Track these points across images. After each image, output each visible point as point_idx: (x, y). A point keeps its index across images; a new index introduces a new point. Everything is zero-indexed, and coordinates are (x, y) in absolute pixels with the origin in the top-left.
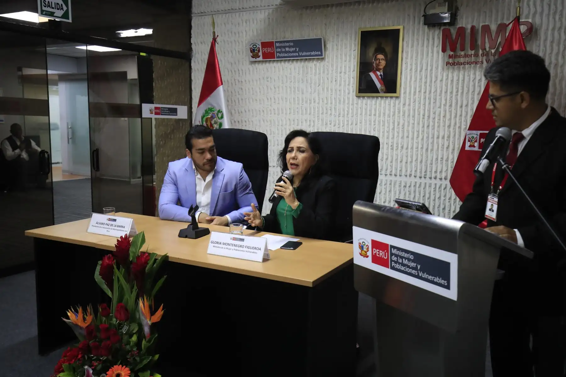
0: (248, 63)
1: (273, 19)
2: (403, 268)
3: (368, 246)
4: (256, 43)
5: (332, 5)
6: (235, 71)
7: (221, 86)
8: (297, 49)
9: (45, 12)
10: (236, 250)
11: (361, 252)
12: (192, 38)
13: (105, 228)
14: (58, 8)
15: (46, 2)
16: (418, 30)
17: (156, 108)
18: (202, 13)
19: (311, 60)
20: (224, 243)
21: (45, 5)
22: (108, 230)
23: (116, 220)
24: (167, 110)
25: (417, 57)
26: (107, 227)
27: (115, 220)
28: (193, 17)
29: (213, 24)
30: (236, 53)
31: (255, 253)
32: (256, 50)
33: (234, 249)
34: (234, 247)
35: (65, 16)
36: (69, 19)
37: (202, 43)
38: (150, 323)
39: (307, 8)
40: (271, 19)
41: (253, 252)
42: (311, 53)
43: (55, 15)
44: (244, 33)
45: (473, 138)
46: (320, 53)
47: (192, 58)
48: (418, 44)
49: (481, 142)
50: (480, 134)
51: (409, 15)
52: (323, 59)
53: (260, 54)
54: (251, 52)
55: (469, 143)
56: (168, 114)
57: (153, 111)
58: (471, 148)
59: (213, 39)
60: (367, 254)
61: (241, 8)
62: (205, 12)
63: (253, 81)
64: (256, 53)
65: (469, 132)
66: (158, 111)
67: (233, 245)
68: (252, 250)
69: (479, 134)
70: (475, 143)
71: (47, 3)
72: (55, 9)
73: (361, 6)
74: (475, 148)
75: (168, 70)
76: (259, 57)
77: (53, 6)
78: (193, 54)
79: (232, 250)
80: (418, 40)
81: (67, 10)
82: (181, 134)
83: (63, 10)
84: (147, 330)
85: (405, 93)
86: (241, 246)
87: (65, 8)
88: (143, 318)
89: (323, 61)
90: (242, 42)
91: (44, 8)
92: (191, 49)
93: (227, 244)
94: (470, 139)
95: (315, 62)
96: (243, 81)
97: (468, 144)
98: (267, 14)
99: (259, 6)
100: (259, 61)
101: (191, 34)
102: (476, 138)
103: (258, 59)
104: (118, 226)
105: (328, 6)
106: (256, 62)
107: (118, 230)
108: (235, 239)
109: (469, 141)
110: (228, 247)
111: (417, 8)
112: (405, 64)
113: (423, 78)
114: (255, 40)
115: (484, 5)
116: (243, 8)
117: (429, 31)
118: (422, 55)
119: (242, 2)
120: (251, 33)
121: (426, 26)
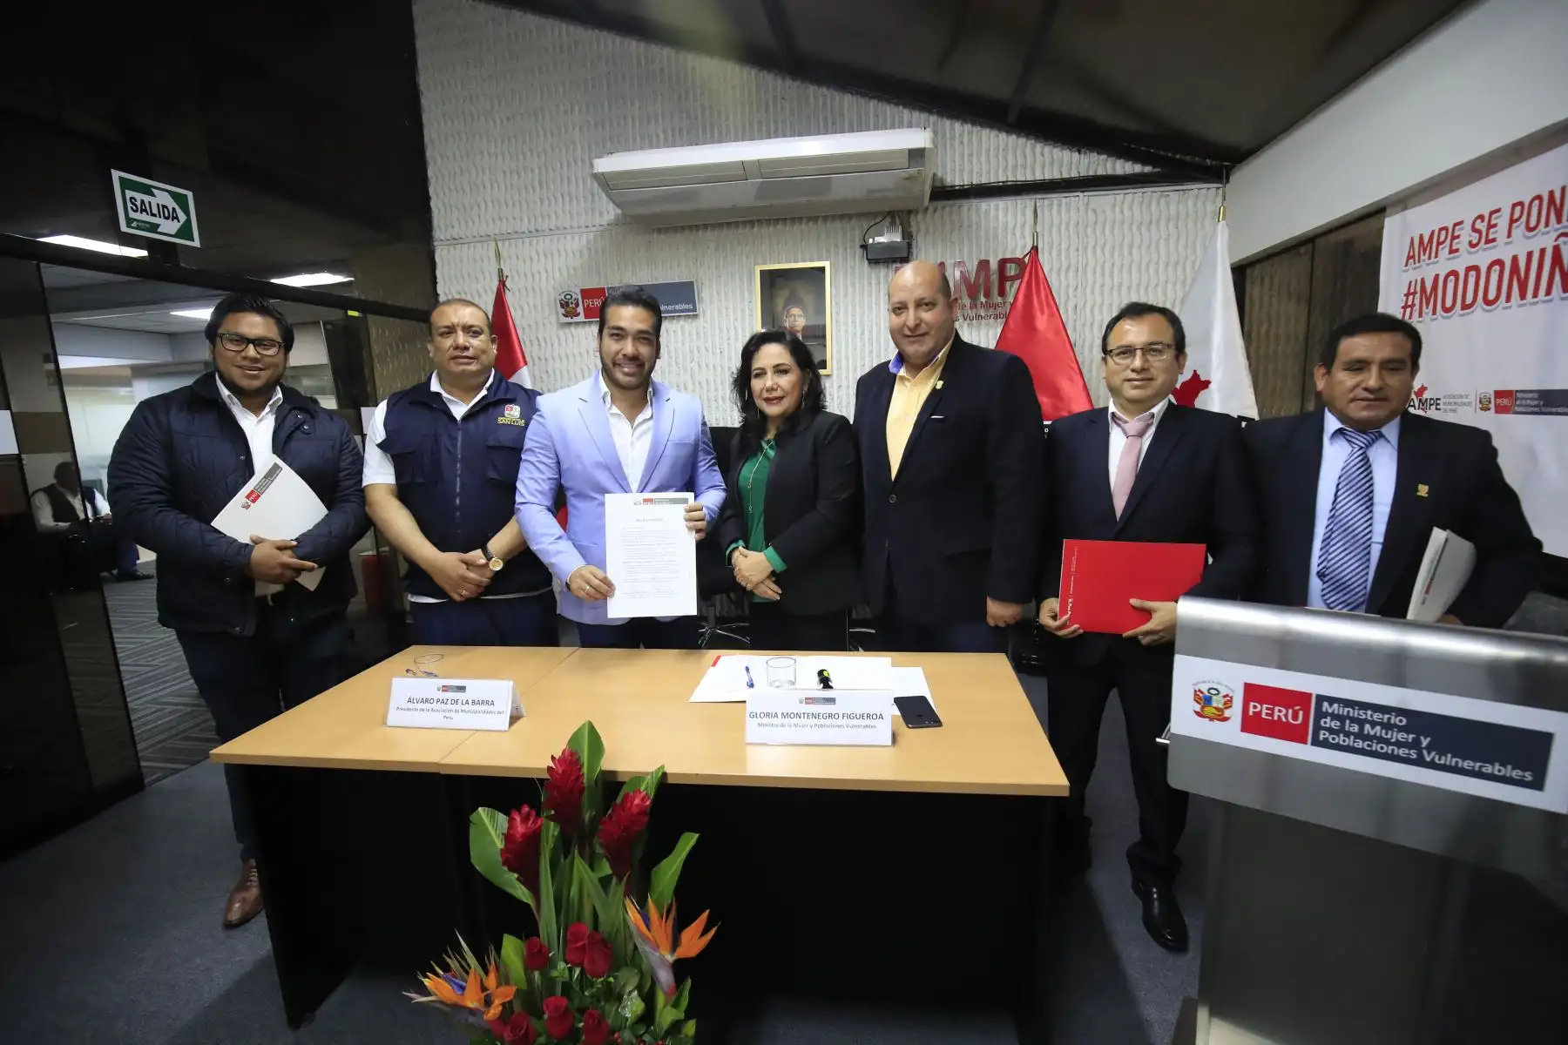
0: (555, 325)
1: (596, 251)
2: (1360, 744)
3: (1231, 698)
4: (571, 292)
5: (705, 227)
6: (531, 341)
7: (525, 367)
9: (135, 223)
10: (822, 726)
11: (1202, 710)
12: (438, 286)
13: (437, 711)
14: (167, 215)
15: (136, 201)
16: (853, 268)
19: (675, 319)
20: (785, 714)
21: (134, 208)
22: (447, 714)
23: (465, 687)
25: (854, 310)
26: (443, 706)
27: (462, 689)
28: (437, 247)
29: (498, 255)
30: (530, 311)
32: (572, 303)
33: (815, 725)
34: (812, 721)
35: (185, 232)
36: (193, 241)
38: (670, 958)
39: (660, 231)
40: (593, 250)
41: (866, 727)
42: (674, 307)
43: (159, 230)
44: (544, 275)
46: (691, 306)
48: (855, 290)
51: (836, 246)
52: (696, 316)
53: (580, 309)
54: (562, 306)
59: (500, 281)
60: (1223, 714)
61: (533, 229)
62: (462, 239)
63: (568, 357)
64: (573, 308)
67: (810, 715)
68: (861, 722)
71: (138, 203)
72: (160, 217)
73: (756, 229)
76: (578, 314)
77: (155, 211)
79: (809, 727)
80: (853, 285)
81: (188, 221)
83: (179, 221)
84: (665, 977)
85: (839, 368)
86: (830, 716)
87: (182, 217)
88: (647, 949)
89: (697, 320)
90: (541, 290)
91: (132, 215)
93: (792, 715)
95: (682, 322)
96: (548, 356)
98: (584, 242)
99: (568, 226)
100: (577, 324)
101: (435, 278)
103: (576, 319)
104: (473, 702)
105: (697, 227)
106: (570, 324)
108: (810, 701)
111: (848, 234)
112: (837, 322)
113: (867, 345)
114: (568, 286)
115: (951, 232)
116: (537, 231)
117: (870, 270)
118: (862, 307)
119: (533, 220)
120: (557, 275)
121: (866, 262)
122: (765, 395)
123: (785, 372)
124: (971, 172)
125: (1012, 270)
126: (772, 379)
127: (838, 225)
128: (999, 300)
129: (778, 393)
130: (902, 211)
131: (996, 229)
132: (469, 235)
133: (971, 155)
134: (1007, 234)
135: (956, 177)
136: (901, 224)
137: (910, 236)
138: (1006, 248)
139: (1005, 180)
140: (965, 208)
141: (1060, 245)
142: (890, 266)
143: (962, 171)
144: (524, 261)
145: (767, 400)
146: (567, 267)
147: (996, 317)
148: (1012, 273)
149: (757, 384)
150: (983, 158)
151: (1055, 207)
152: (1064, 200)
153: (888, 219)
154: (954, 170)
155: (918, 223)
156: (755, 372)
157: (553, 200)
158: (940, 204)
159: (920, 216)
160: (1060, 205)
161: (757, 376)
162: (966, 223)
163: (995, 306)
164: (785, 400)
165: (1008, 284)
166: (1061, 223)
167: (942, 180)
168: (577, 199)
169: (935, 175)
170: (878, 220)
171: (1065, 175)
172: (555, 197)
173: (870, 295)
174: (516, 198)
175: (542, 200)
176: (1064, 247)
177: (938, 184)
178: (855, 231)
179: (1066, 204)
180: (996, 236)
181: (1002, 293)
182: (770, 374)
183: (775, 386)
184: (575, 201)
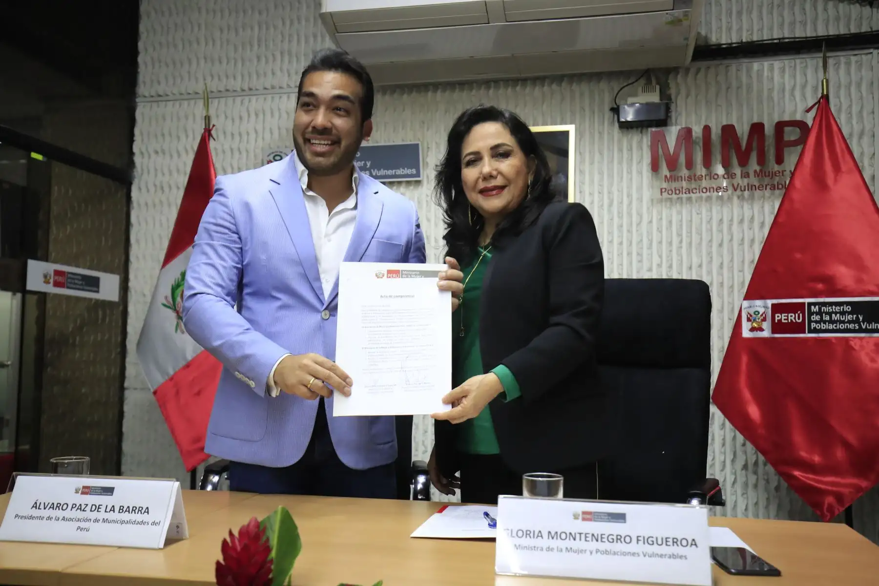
4: (281, 152)
8: (369, 164)
10: (606, 552)
12: (134, 143)
13: (71, 520)
16: (601, 133)
17: (57, 273)
18: (160, 96)
19: (394, 186)
20: (553, 534)
22: (83, 525)
23: (112, 489)
24: (78, 279)
25: (602, 179)
26: (79, 514)
27: (108, 491)
28: (139, 104)
31: (681, 557)
33: (597, 551)
34: (593, 545)
37: (157, 152)
41: (673, 556)
42: (395, 172)
44: (253, 136)
45: (757, 313)
46: (414, 171)
47: (134, 180)
48: (603, 158)
49: (776, 321)
50: (773, 305)
51: (583, 109)
52: (419, 183)
55: (750, 323)
56: (81, 287)
57: (50, 277)
58: (755, 332)
59: (205, 129)
61: (246, 88)
62: (167, 95)
65: (746, 304)
66: (61, 279)
67: (590, 536)
68: (664, 550)
69: (770, 306)
70: (763, 323)
73: (491, 90)
74: (764, 332)
75: (76, 205)
78: (135, 173)
79: (588, 552)
80: (601, 152)
82: (99, 335)
86: (619, 538)
89: (420, 187)
90: (247, 151)
92: (131, 164)
93: (563, 536)
94: (751, 316)
97: (746, 326)
101: (133, 135)
102: (764, 312)
104: (121, 508)
107: (122, 522)
108: (588, 516)
109: (749, 320)
110: (570, 543)
111: (597, 97)
112: (581, 192)
113: (616, 220)
114: (278, 147)
115: (717, 95)
116: (250, 89)
117: (621, 134)
118: (611, 176)
119: (247, 78)
120: (267, 136)
121: (617, 125)
122: (482, 185)
123: (506, 155)
124: (740, 29)
125: (791, 134)
126: (490, 165)
127: (585, 87)
128: (776, 168)
129: (499, 181)
130: (660, 69)
131: (771, 90)
132: (175, 91)
133: (739, 13)
134: (784, 96)
135: (721, 36)
136: (658, 83)
137: (669, 98)
138: (784, 111)
139: (781, 36)
140: (733, 68)
141: (850, 106)
142: (644, 130)
143: (729, 29)
144: (233, 120)
145: (484, 192)
146: (279, 128)
147: (773, 188)
148: (793, 138)
149: (470, 174)
150: (755, 15)
151: (843, 66)
152: (853, 59)
153: (642, 81)
154: (720, 28)
155: (677, 85)
156: (468, 158)
157: (271, 58)
158: (703, 64)
159: (680, 78)
160: (848, 64)
161: (470, 163)
162: (734, 84)
163: (773, 175)
164: (506, 191)
165: (786, 151)
166: (850, 84)
167: (706, 37)
168: (297, 57)
169: (699, 33)
170: (630, 82)
171: (853, 30)
172: (273, 55)
173: (620, 162)
174: (232, 54)
175: (259, 58)
176: (855, 110)
177: (701, 43)
178: (605, 92)
179: (857, 62)
180: (770, 98)
181: (780, 160)
182: (486, 159)
183: (494, 173)
184: (295, 59)
